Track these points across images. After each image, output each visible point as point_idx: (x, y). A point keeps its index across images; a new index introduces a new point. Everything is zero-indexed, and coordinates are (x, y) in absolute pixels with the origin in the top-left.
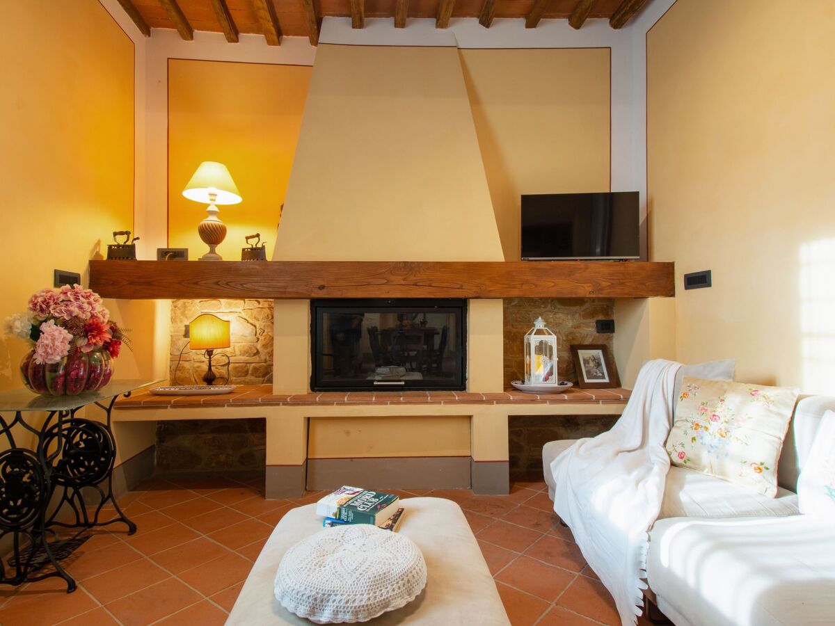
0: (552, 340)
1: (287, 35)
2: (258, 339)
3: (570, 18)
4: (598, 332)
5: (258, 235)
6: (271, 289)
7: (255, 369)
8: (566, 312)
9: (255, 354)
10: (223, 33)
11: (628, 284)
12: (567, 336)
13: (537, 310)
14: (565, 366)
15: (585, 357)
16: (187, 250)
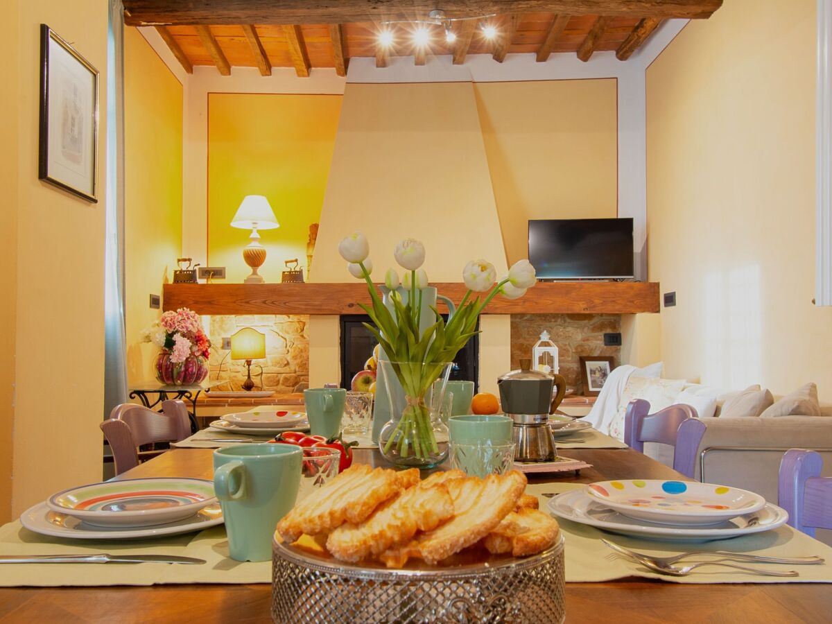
0: (554, 351)
1: (316, 66)
2: (288, 351)
3: (578, 52)
4: (606, 345)
5: (296, 261)
6: (308, 307)
7: (286, 379)
8: (575, 326)
9: (285, 365)
10: (257, 68)
11: (618, 302)
12: (576, 349)
13: (548, 324)
14: (574, 376)
15: (592, 368)
16: (224, 268)
